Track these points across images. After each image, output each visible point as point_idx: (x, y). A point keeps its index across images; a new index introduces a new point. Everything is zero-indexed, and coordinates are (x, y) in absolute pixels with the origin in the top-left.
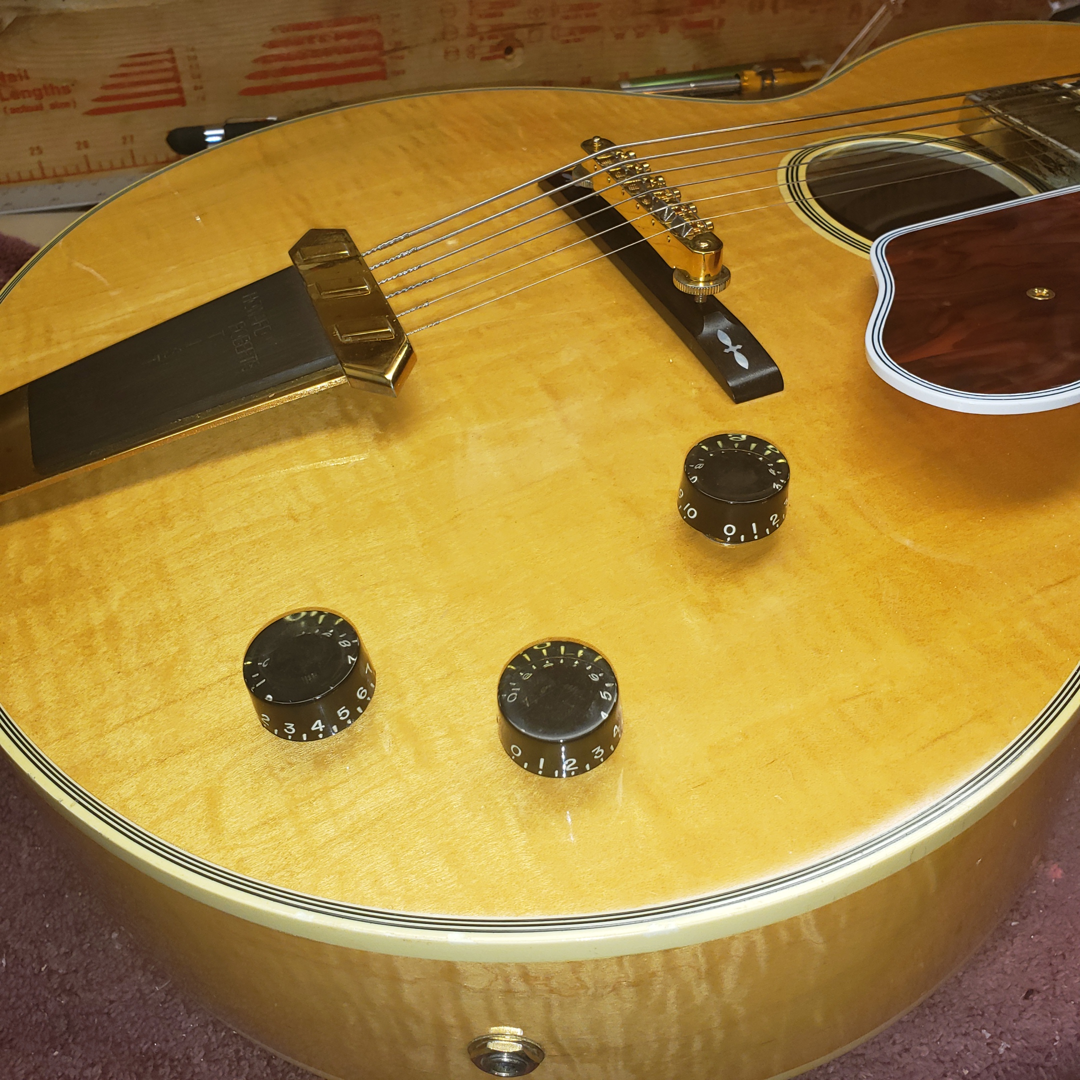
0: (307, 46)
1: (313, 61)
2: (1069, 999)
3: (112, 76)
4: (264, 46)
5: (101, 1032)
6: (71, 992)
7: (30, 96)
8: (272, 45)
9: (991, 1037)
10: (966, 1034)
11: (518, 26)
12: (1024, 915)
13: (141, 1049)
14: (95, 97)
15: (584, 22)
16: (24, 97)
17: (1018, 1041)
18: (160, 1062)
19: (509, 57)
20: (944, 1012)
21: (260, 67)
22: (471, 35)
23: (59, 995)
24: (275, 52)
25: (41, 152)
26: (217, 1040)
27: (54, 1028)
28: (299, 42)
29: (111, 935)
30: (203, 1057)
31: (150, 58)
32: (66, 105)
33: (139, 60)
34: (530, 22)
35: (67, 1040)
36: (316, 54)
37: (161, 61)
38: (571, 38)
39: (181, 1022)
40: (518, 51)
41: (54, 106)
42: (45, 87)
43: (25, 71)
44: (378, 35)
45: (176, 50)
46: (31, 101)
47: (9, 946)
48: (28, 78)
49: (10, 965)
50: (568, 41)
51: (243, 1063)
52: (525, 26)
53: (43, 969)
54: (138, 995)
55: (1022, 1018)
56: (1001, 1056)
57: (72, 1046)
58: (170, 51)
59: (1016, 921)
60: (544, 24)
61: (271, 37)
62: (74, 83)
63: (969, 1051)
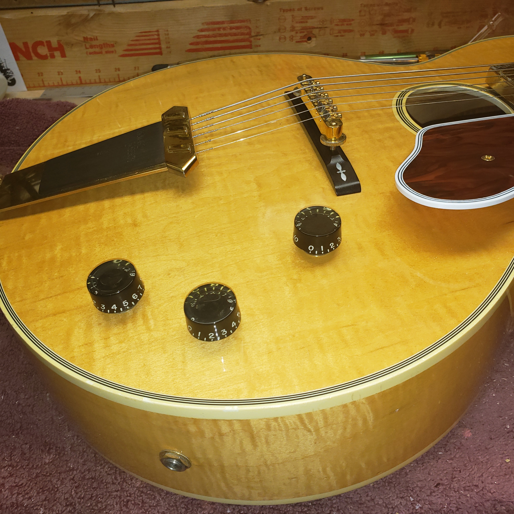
0: (217, 32)
1: (219, 39)
2: (456, 490)
3: (132, 41)
4: (198, 31)
5: (32, 431)
6: (24, 413)
7: (97, 48)
8: (202, 30)
9: (413, 501)
10: (402, 498)
11: (314, 28)
12: (447, 450)
13: (46, 441)
14: (125, 49)
15: (345, 27)
16: (95, 48)
17: (427, 505)
18: (52, 447)
19: (309, 42)
20: (395, 486)
21: (196, 40)
22: (292, 31)
23: (20, 414)
24: (203, 33)
25: (100, 72)
26: (77, 442)
27: (15, 426)
28: (214, 30)
29: (46, 394)
30: (70, 449)
31: (150, 34)
32: (112, 52)
33: (144, 34)
34: (320, 26)
35: (19, 432)
36: (221, 35)
37: (153, 35)
38: (339, 34)
39: (65, 433)
40: (314, 39)
41: (107, 52)
42: (104, 44)
43: (97, 37)
44: (250, 28)
45: (160, 31)
46: (97, 50)
47: (6, 391)
48: (97, 39)
49: (5, 399)
50: (337, 36)
51: (85, 454)
52: (317, 28)
53: (16, 402)
54: (51, 419)
55: (431, 495)
56: (417, 510)
57: (20, 435)
58: (158, 31)
59: (442, 452)
60: (327, 27)
61: (202, 27)
62: (116, 43)
63: (402, 505)
